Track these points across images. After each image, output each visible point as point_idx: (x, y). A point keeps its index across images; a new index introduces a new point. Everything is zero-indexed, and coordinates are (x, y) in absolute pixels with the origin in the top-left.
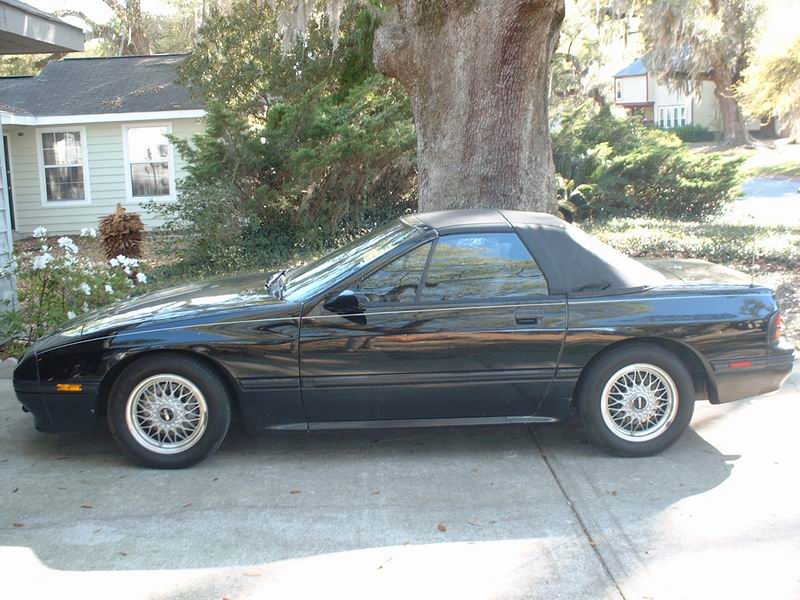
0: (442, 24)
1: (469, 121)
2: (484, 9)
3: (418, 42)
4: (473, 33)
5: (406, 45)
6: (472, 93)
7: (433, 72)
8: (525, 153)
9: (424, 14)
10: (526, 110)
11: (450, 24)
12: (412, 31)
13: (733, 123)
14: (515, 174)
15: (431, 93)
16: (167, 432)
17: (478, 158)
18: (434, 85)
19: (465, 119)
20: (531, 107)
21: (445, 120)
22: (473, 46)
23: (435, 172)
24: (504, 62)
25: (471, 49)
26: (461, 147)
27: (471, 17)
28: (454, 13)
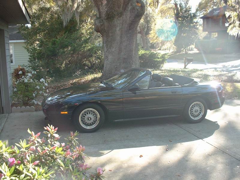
0: (113, 19)
1: (120, 44)
2: (125, 16)
3: (106, 24)
4: (122, 22)
5: (103, 24)
6: (121, 37)
7: (110, 31)
8: (134, 52)
9: (108, 17)
10: (134, 41)
11: (115, 19)
12: (104, 21)
13: (146, 45)
14: (132, 57)
15: (109, 37)
16: (91, 123)
17: (122, 53)
18: (110, 35)
19: (119, 43)
20: (135, 41)
21: (114, 43)
22: (122, 25)
23: (110, 57)
24: (130, 29)
25: (121, 26)
26: (118, 51)
27: (121, 18)
28: (117, 17)
